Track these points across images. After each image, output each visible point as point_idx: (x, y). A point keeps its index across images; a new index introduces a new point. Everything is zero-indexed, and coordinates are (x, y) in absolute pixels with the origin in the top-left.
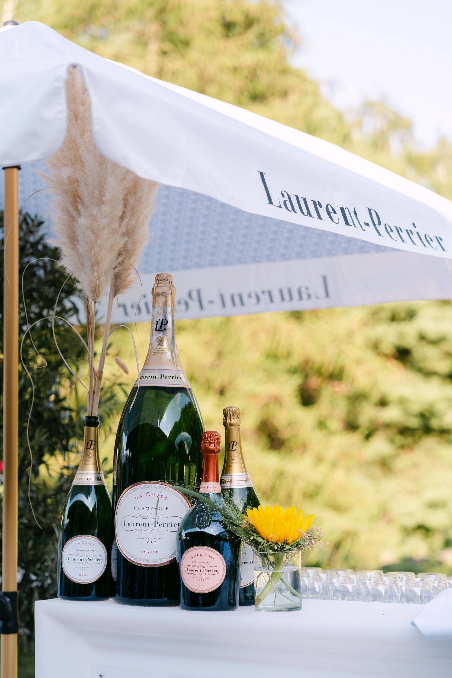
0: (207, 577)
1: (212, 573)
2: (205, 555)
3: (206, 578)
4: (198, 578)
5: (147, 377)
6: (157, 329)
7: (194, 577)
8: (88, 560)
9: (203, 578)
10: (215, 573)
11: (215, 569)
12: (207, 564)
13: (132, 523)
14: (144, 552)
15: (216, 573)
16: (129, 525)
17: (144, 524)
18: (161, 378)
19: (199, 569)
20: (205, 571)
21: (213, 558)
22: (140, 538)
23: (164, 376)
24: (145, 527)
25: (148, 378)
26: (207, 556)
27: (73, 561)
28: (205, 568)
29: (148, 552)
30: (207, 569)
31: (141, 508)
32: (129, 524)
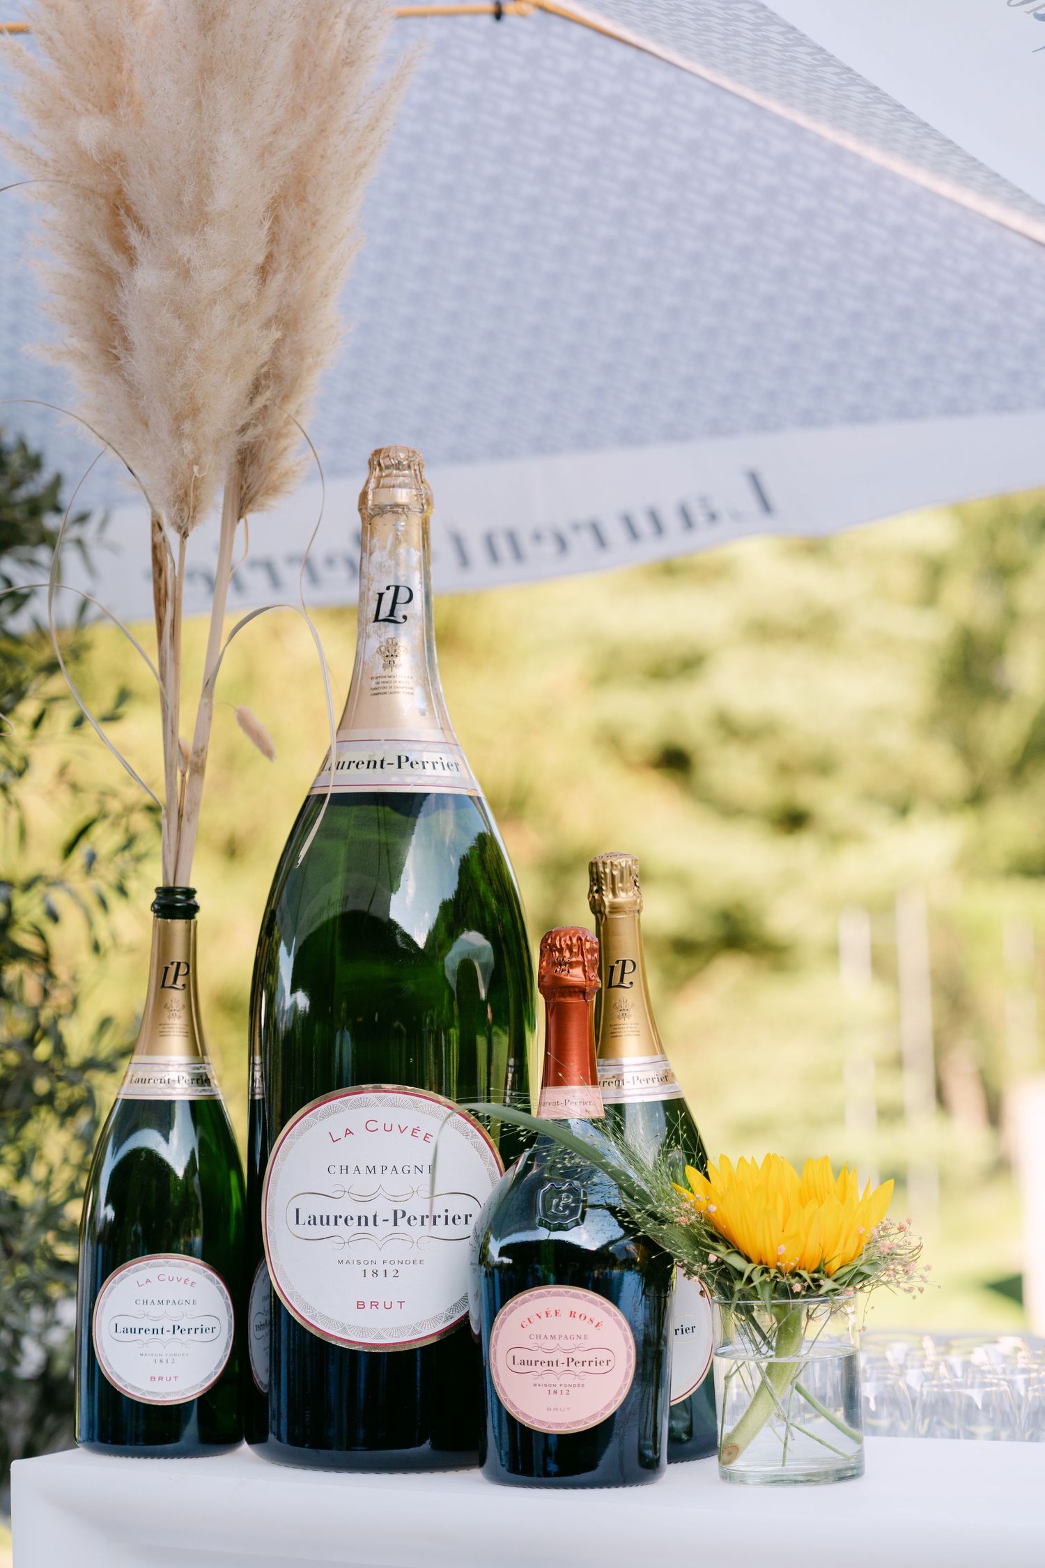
0: (577, 1381)
1: (593, 1368)
2: (572, 1314)
3: (575, 1386)
4: (550, 1385)
5: (353, 766)
6: (381, 617)
7: (537, 1382)
8: (178, 1332)
9: (565, 1385)
10: (604, 1368)
11: (603, 1356)
12: (577, 1342)
13: (322, 1217)
14: (361, 1305)
15: (607, 1368)
16: (312, 1222)
17: (360, 1218)
18: (400, 767)
19: (552, 1358)
20: (572, 1364)
21: (595, 1323)
22: (348, 1262)
23: (407, 759)
24: (363, 1228)
25: (360, 766)
26: (577, 1315)
27: (130, 1336)
28: (570, 1356)
29: (374, 1304)
30: (578, 1356)
31: (351, 1170)
32: (312, 1218)
